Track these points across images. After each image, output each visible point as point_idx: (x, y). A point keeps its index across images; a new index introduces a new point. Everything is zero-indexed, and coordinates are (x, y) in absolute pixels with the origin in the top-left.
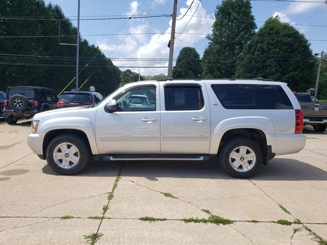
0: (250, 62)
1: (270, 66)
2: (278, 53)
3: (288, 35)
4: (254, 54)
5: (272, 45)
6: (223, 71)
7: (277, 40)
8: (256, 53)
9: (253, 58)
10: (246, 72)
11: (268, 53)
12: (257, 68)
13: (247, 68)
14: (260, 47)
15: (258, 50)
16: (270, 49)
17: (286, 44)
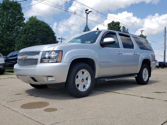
0: (26, 39)
1: (38, 42)
2: (42, 36)
3: (46, 27)
4: (28, 35)
5: (38, 31)
6: (6, 43)
7: (41, 29)
8: (29, 34)
9: (28, 37)
10: (24, 45)
11: (36, 35)
12: (31, 42)
13: (24, 42)
14: (32, 31)
15: (31, 33)
16: (37, 33)
17: (45, 31)
